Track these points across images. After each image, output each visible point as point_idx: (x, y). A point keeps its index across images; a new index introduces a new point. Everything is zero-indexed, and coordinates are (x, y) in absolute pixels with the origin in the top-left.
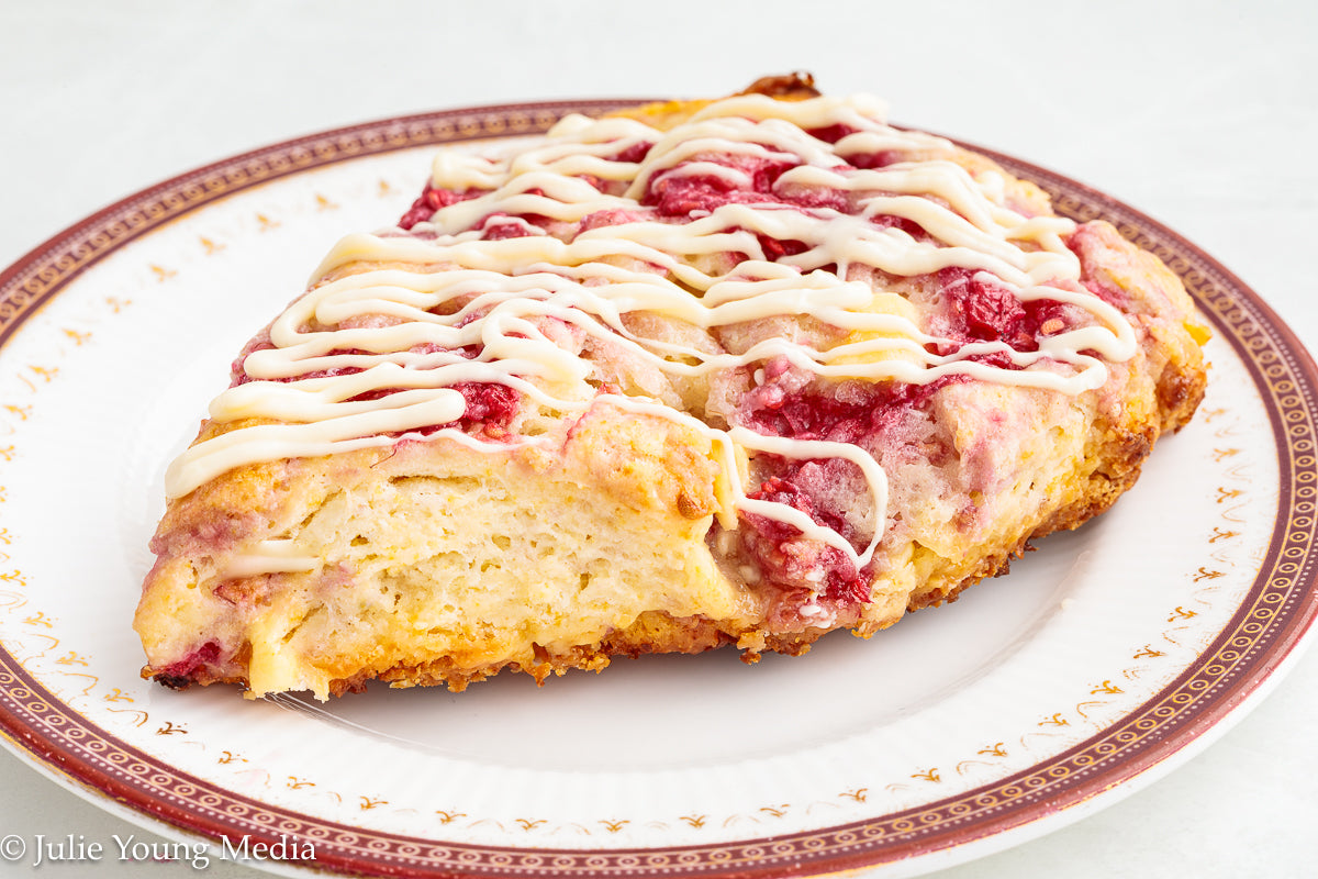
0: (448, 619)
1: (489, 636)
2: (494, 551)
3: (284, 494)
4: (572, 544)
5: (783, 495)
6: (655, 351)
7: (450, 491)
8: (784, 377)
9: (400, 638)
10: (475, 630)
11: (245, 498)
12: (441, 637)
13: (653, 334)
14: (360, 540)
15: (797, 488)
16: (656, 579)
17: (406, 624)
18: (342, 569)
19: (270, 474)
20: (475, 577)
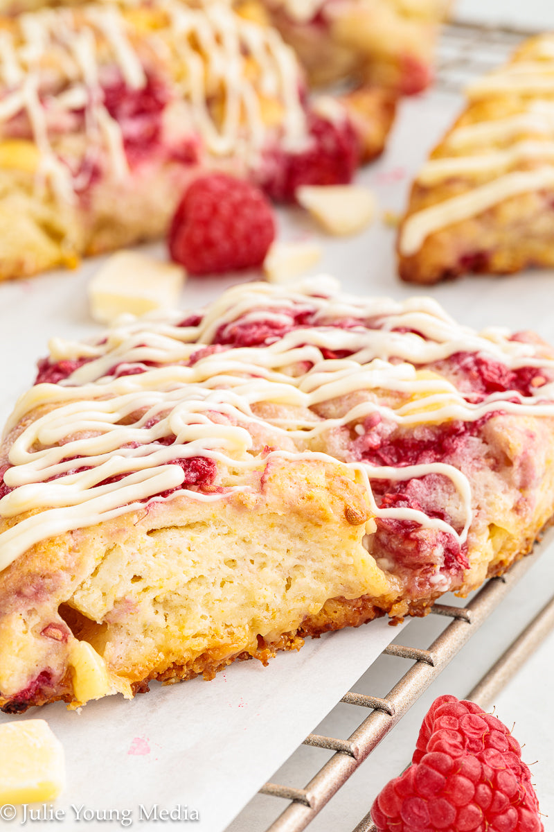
0: (203, 626)
1: (231, 634)
2: (227, 571)
3: (77, 555)
4: (279, 556)
5: (401, 503)
6: (279, 426)
7: (189, 533)
8: (380, 426)
9: (174, 645)
10: (223, 631)
11: (51, 562)
12: (200, 640)
13: (275, 415)
14: (136, 578)
15: (409, 497)
16: (336, 573)
17: (178, 633)
18: (127, 602)
19: (64, 543)
20: (218, 592)
